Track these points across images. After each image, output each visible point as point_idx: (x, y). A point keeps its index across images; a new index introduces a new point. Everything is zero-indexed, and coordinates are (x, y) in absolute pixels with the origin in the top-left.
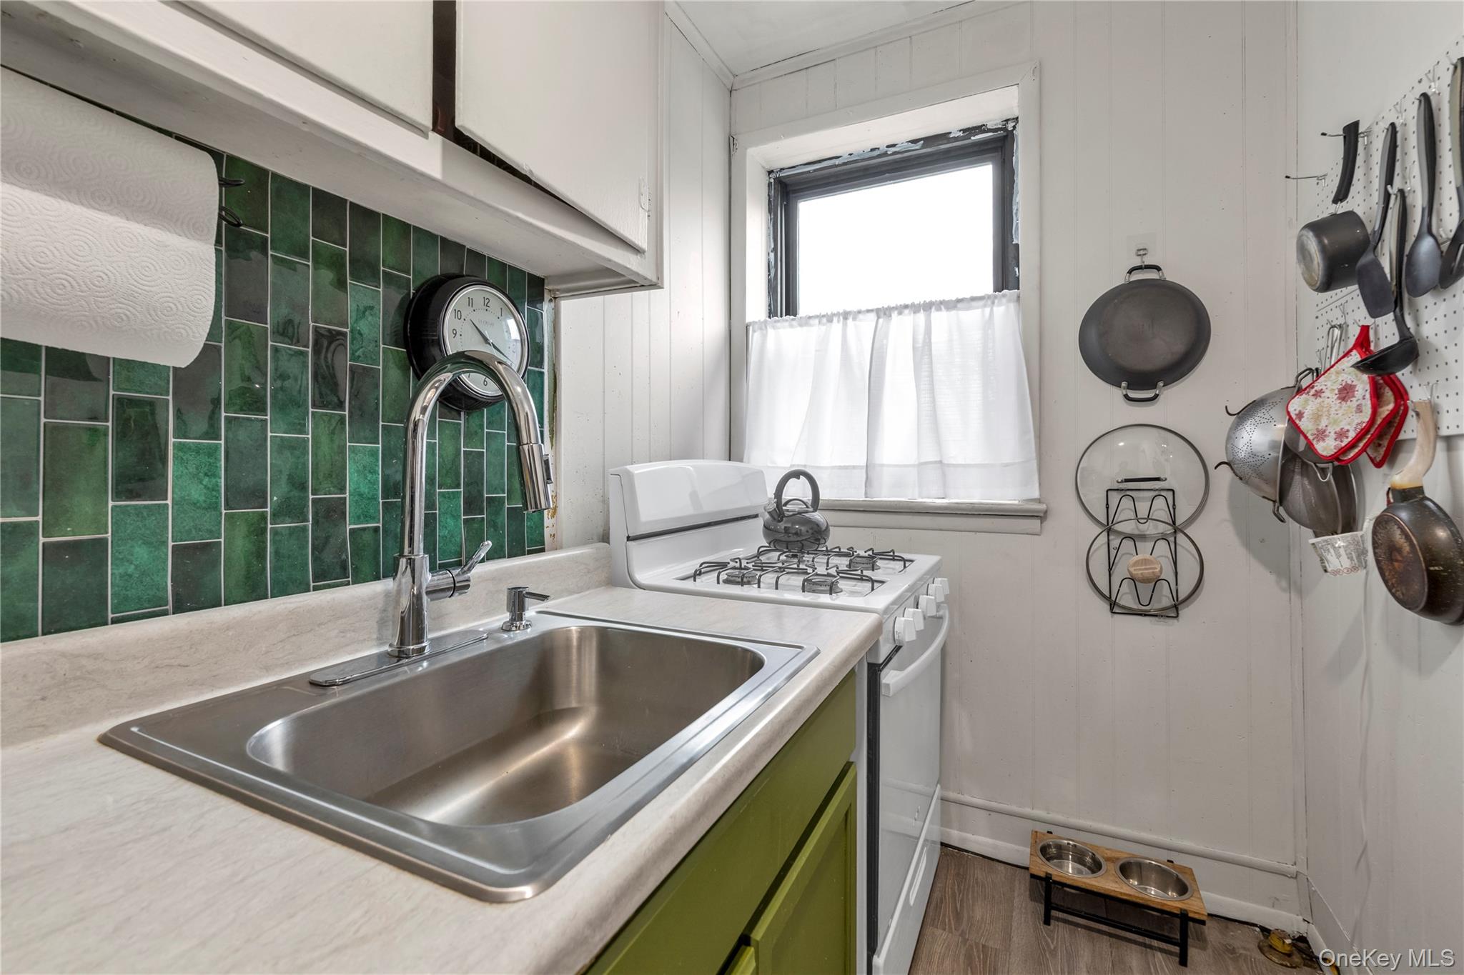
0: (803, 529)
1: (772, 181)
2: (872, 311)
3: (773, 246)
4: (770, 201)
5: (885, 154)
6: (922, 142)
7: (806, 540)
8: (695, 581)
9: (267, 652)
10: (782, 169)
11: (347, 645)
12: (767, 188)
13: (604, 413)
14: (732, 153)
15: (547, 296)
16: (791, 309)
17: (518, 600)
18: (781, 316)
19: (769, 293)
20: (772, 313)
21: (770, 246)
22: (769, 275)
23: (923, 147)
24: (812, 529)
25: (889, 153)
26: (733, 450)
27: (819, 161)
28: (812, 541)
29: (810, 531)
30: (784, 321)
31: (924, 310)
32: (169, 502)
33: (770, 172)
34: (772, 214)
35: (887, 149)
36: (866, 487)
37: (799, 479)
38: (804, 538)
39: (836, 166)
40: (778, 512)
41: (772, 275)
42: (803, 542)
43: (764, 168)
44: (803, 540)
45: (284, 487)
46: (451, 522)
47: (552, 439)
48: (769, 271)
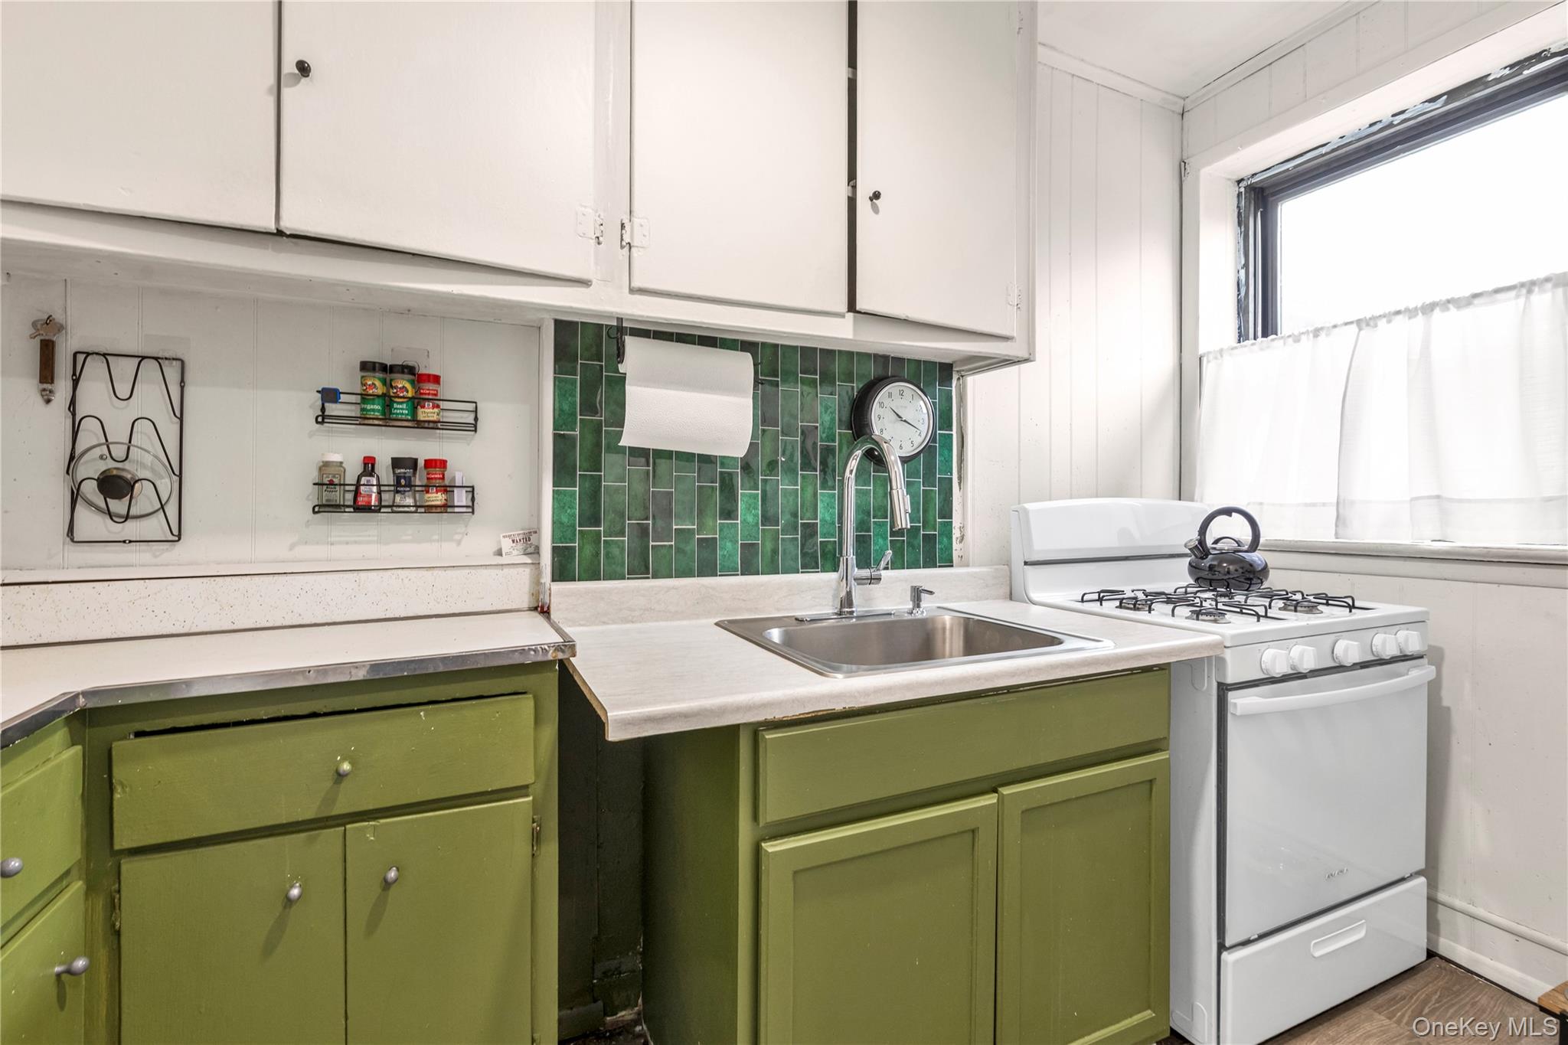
0: (1232, 568)
1: (1242, 190)
2: (1352, 323)
3: (1243, 262)
4: (1239, 214)
5: (1391, 125)
6: (1445, 97)
7: (1233, 578)
8: (1101, 605)
9: (777, 602)
10: (1254, 175)
11: (816, 606)
12: (1236, 199)
13: (1020, 460)
14: (1183, 178)
15: (955, 377)
16: (1269, 327)
17: (917, 594)
18: (1255, 338)
19: (1239, 314)
20: (1242, 336)
21: (1240, 262)
22: (1238, 295)
23: (1446, 103)
24: (1242, 568)
25: (1395, 123)
26: (1182, 489)
27: (1301, 155)
28: (1243, 580)
29: (1241, 570)
30: (1242, 346)
31: (1423, 314)
32: (739, 522)
33: (1239, 182)
34: (1243, 227)
35: (1392, 119)
36: (1336, 526)
37: (1231, 516)
38: (1232, 577)
39: (1323, 155)
40: (1201, 549)
41: (1243, 293)
42: (1228, 580)
43: (1229, 179)
44: (1229, 578)
45: (788, 516)
46: (881, 541)
47: (960, 483)
48: (1239, 290)
